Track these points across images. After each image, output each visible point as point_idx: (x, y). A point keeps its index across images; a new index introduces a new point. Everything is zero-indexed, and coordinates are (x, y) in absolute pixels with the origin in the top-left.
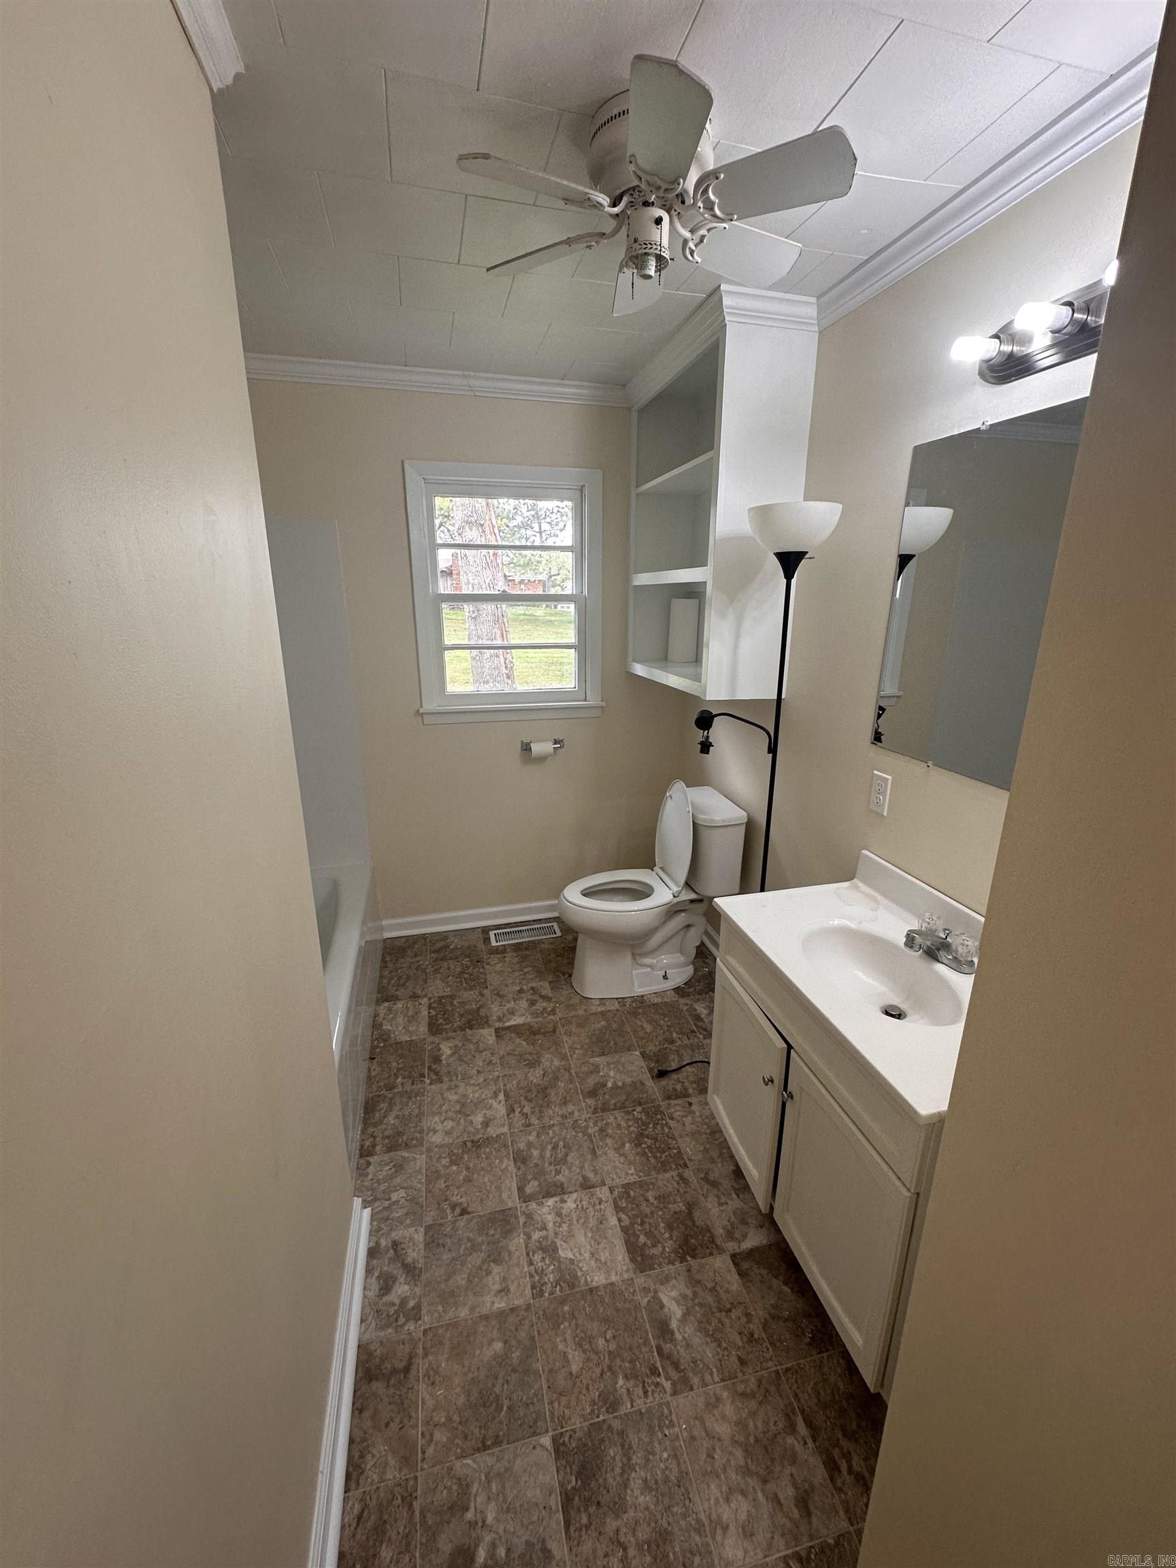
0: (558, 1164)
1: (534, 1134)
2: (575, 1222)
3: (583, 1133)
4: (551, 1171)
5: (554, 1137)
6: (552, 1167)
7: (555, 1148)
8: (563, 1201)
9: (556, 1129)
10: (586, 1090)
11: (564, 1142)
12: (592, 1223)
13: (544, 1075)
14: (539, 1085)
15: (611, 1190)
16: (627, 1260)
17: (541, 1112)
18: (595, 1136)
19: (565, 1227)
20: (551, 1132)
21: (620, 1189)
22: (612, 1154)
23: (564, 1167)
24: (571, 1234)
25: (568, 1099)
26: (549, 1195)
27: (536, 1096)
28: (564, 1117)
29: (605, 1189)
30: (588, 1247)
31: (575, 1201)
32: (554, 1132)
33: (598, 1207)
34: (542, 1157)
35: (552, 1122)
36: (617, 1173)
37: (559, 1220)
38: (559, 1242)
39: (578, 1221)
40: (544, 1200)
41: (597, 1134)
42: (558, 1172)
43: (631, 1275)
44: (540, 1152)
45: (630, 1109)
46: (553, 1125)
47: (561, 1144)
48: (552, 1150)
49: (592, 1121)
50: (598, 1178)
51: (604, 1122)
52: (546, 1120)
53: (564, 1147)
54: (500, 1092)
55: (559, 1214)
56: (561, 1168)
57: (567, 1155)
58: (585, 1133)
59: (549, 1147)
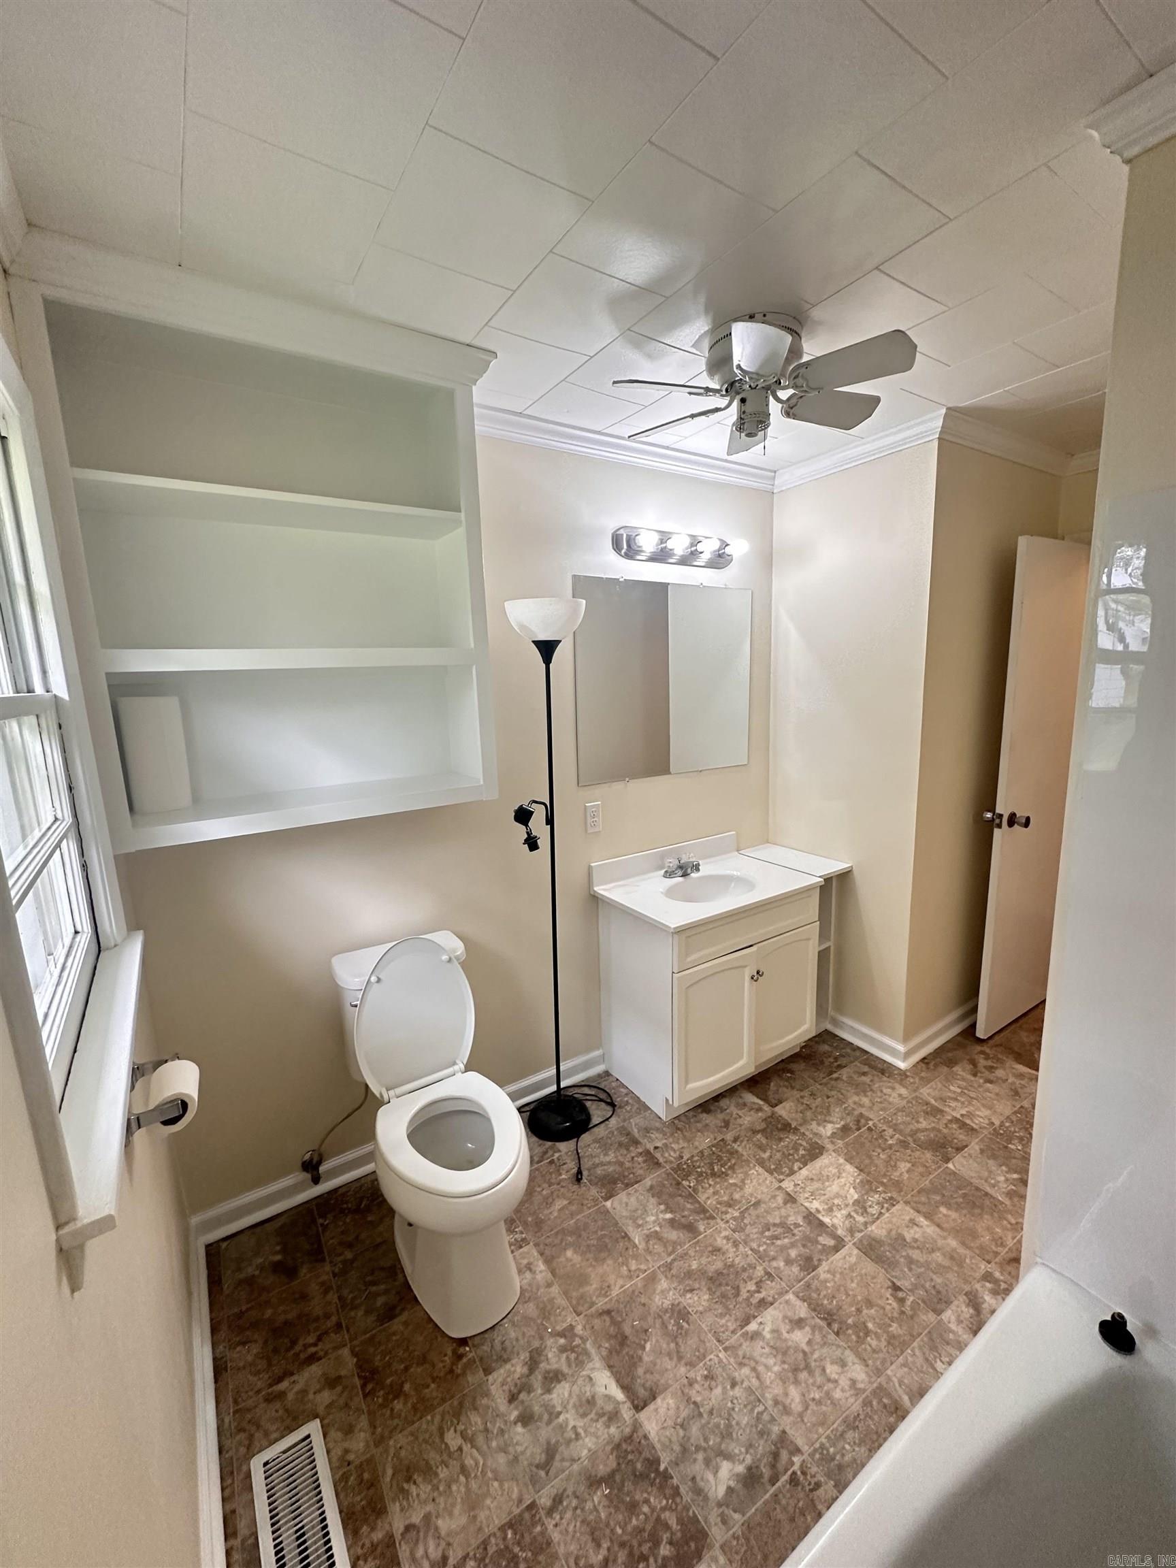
0: (789, 1228)
1: (774, 1264)
2: (826, 1196)
3: (742, 1220)
4: (800, 1231)
5: (765, 1243)
6: (796, 1231)
7: (777, 1238)
8: (818, 1211)
9: (754, 1245)
10: (690, 1235)
11: (762, 1233)
12: (816, 1185)
13: (692, 1291)
14: (709, 1289)
15: (781, 1181)
16: (822, 1157)
17: (744, 1270)
18: (739, 1209)
19: (836, 1201)
20: (761, 1249)
21: (776, 1175)
22: (748, 1189)
23: (789, 1223)
24: (837, 1196)
25: (710, 1249)
26: (822, 1224)
27: (727, 1285)
28: (736, 1244)
29: (784, 1185)
30: (836, 1182)
31: (811, 1202)
32: (759, 1246)
33: (803, 1185)
34: (793, 1245)
35: (750, 1252)
36: (764, 1181)
37: (835, 1208)
38: (851, 1202)
39: (825, 1195)
40: (829, 1225)
41: (737, 1208)
42: (797, 1225)
43: (831, 1152)
44: (789, 1248)
45: (690, 1190)
46: (752, 1250)
47: (767, 1234)
48: (780, 1239)
49: (724, 1217)
50: (777, 1193)
51: (718, 1206)
52: (752, 1259)
53: (769, 1230)
54: (747, 1333)
55: (830, 1210)
56: (791, 1224)
57: (775, 1225)
58: (743, 1218)
59: (779, 1242)
